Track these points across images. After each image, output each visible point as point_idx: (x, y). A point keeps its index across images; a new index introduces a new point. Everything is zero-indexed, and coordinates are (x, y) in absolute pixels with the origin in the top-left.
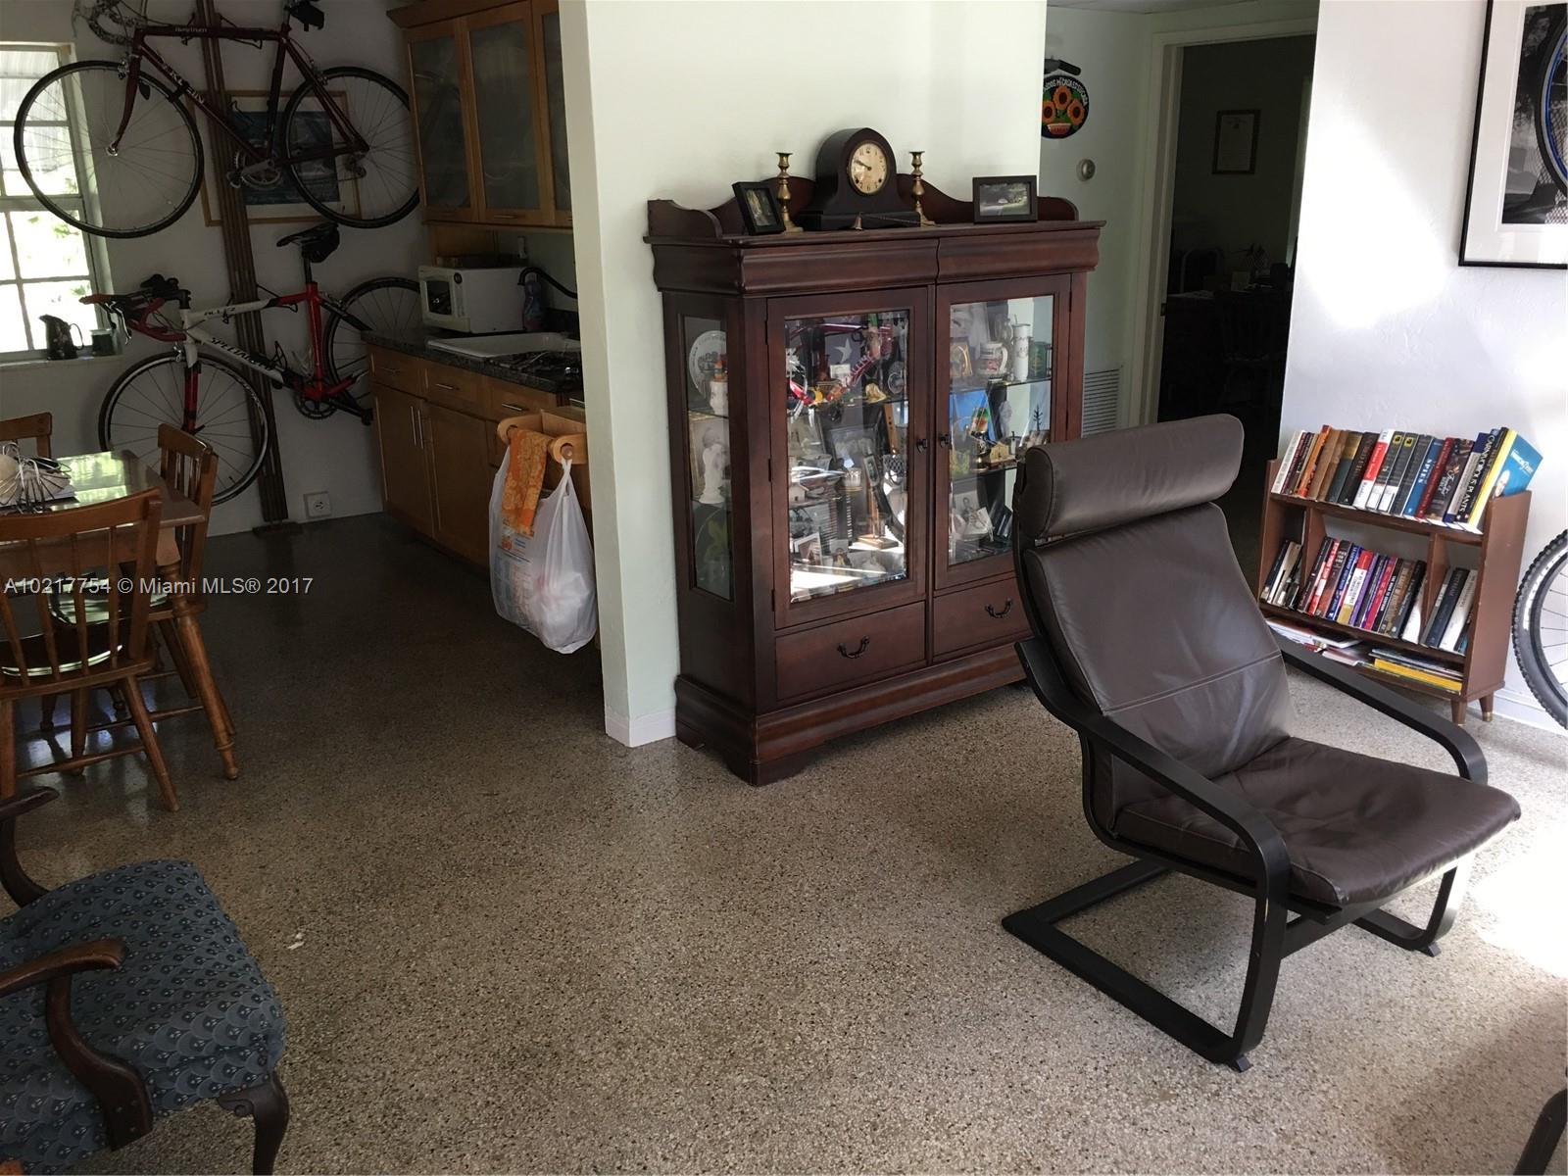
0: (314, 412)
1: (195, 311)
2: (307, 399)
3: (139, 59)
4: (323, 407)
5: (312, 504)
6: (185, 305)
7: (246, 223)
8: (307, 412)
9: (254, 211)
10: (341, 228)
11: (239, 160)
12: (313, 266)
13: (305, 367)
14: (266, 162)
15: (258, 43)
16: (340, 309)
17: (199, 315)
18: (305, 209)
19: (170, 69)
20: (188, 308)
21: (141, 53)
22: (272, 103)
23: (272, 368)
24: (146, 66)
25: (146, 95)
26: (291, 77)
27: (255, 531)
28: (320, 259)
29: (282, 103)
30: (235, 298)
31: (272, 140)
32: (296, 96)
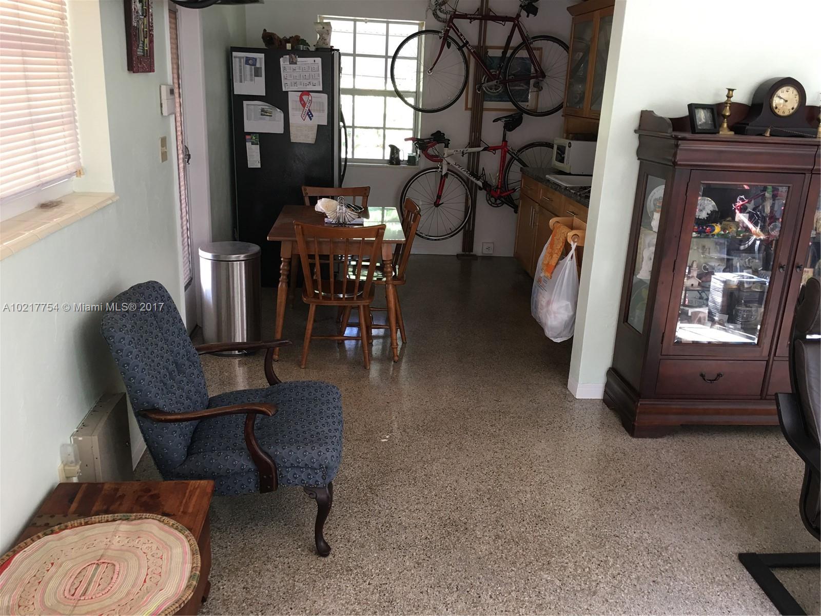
0: (494, 204)
1: (450, 149)
2: (492, 197)
3: (449, 30)
4: (498, 201)
5: (485, 248)
6: (447, 146)
7: (482, 110)
8: (490, 203)
9: (488, 104)
10: (525, 116)
11: (484, 80)
12: (508, 133)
13: (494, 182)
14: (496, 81)
15: (503, 23)
16: (516, 155)
17: (452, 151)
18: (509, 105)
19: (462, 35)
20: (448, 147)
21: (451, 27)
22: (504, 53)
23: (478, 180)
24: (452, 33)
25: (449, 47)
26: (517, 40)
27: (458, 255)
28: (510, 130)
29: (509, 52)
30: (471, 145)
31: (501, 71)
32: (516, 49)
